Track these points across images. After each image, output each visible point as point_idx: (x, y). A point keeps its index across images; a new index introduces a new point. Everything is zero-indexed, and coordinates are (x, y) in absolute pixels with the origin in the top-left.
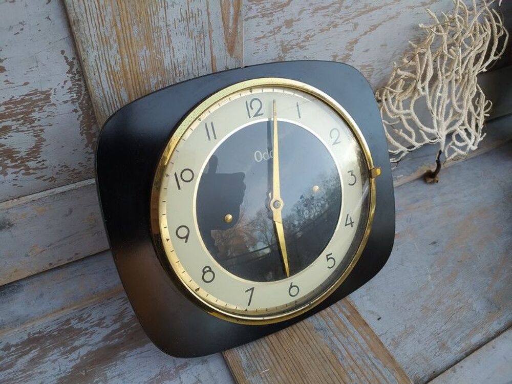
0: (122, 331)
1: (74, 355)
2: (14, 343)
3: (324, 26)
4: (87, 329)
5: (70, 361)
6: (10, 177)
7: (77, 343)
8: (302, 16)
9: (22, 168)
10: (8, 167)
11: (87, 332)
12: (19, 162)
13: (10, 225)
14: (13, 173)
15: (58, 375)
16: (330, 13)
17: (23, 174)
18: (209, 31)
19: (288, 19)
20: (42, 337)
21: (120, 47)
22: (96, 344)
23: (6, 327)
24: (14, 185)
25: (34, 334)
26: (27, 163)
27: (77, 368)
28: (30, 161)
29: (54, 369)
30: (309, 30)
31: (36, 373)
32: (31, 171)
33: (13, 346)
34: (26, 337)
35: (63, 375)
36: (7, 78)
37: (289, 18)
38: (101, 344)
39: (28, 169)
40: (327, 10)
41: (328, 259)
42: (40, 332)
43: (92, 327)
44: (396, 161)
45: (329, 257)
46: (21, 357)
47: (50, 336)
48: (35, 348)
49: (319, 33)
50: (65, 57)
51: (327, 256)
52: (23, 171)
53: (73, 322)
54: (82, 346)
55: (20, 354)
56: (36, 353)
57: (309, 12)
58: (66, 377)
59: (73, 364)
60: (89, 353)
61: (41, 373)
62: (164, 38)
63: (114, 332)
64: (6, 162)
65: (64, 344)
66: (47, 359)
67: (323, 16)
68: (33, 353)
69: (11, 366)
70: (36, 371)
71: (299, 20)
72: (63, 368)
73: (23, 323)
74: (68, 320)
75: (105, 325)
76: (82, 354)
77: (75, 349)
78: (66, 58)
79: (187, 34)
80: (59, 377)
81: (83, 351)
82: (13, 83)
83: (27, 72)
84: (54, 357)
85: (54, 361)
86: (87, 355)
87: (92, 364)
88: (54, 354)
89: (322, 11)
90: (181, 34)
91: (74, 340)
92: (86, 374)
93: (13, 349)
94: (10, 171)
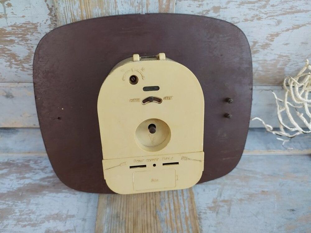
0: (52, 179)
1: (22, 181)
3: (249, 17)
4: (35, 169)
5: (18, 184)
6: (14, 70)
7: (27, 175)
8: (228, 6)
9: (21, 66)
10: (13, 64)
11: (35, 171)
12: (19, 62)
13: (13, 97)
14: (15, 68)
15: (9, 188)
16: (256, 8)
17: (21, 70)
18: (147, 4)
19: (215, 6)
20: (13, 164)
21: (81, 4)
22: (36, 180)
24: (16, 75)
25: (11, 160)
26: (23, 64)
27: (19, 190)
28: (25, 63)
29: (9, 184)
30: (234, 18)
32: (25, 69)
34: (6, 161)
35: (11, 190)
36: (12, 11)
37: (217, 5)
38: (38, 182)
39: (23, 67)
40: (253, 5)
42: (13, 161)
43: (39, 169)
44: (290, 136)
47: (17, 165)
48: (7, 168)
49: (243, 21)
50: (47, 4)
52: (21, 69)
53: (31, 162)
54: (28, 178)
56: (6, 172)
57: (236, 3)
58: (12, 192)
59: (19, 186)
60: (30, 184)
61: (2, 183)
62: (112, 3)
63: (48, 177)
64: (12, 60)
65: (20, 173)
67: (249, 9)
68: (5, 171)
71: (226, 8)
72: (13, 186)
73: (8, 152)
74: (30, 160)
75: (45, 171)
76: (26, 183)
77: (24, 178)
78: (48, 5)
79: (129, 3)
80: (8, 190)
81: (27, 181)
82: (16, 15)
83: (24, 9)
84: (12, 178)
85: (11, 180)
86: (27, 184)
87: (27, 191)
88: (13, 176)
89: (249, 5)
90: (125, 3)
91: (26, 173)
92: (21, 196)
94: (14, 66)
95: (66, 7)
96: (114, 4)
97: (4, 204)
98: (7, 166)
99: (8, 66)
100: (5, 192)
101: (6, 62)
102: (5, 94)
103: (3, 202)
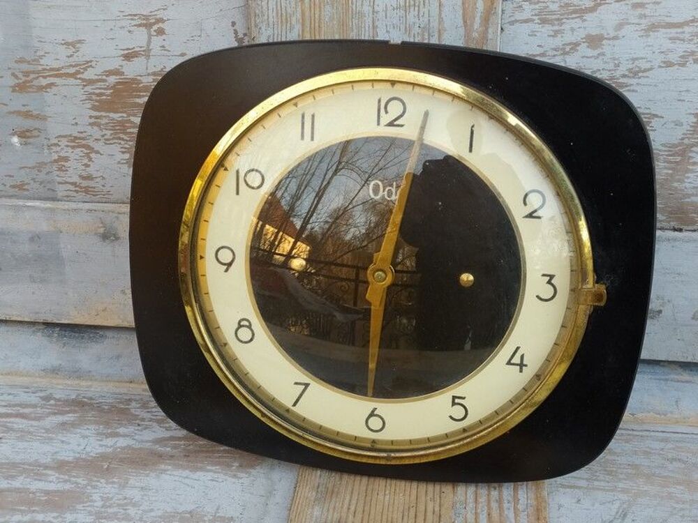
0: (182, 442)
1: (110, 442)
2: (57, 397)
4: (143, 420)
5: (101, 446)
7: (122, 430)
8: (621, 33)
11: (143, 423)
15: (79, 453)
16: (687, 36)
18: (439, 30)
19: (590, 33)
20: (90, 405)
21: (303, 31)
22: (142, 441)
23: (59, 373)
25: (85, 397)
27: (103, 457)
29: (79, 445)
31: (58, 439)
33: (55, 399)
34: (73, 396)
35: (84, 456)
36: (163, 43)
37: (594, 32)
38: (148, 445)
40: (679, 30)
41: (454, 404)
42: (91, 398)
43: (151, 420)
45: (457, 401)
46: (55, 414)
47: (99, 408)
48: (75, 412)
50: (235, 30)
51: (454, 398)
54: (125, 436)
55: (56, 411)
56: (72, 419)
57: (638, 27)
58: (84, 460)
59: (100, 450)
60: (129, 447)
61: (63, 442)
62: (367, 28)
63: (172, 438)
65: (107, 424)
66: (79, 431)
67: (670, 39)
68: (69, 417)
69: (38, 419)
70: (59, 438)
71: (616, 38)
72: (88, 449)
73: (79, 378)
74: (130, 400)
75: (167, 424)
76: (118, 445)
77: (117, 435)
78: (236, 32)
80: (77, 455)
81: (122, 442)
82: (169, 51)
83: (188, 40)
84: (87, 433)
85: (84, 437)
86: (123, 448)
87: (122, 460)
88: (90, 430)
89: (668, 30)
90: (394, 27)
91: (121, 425)
92: (107, 469)
93: (52, 402)
95: (274, 35)
96: (371, 31)
97: (65, 481)
98: (76, 408)
99: (125, 161)
100: (70, 459)
101: (123, 153)
102: (102, 230)
103: (67, 477)
